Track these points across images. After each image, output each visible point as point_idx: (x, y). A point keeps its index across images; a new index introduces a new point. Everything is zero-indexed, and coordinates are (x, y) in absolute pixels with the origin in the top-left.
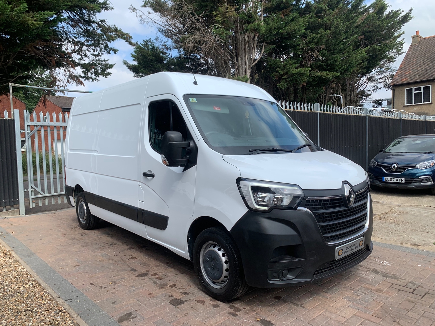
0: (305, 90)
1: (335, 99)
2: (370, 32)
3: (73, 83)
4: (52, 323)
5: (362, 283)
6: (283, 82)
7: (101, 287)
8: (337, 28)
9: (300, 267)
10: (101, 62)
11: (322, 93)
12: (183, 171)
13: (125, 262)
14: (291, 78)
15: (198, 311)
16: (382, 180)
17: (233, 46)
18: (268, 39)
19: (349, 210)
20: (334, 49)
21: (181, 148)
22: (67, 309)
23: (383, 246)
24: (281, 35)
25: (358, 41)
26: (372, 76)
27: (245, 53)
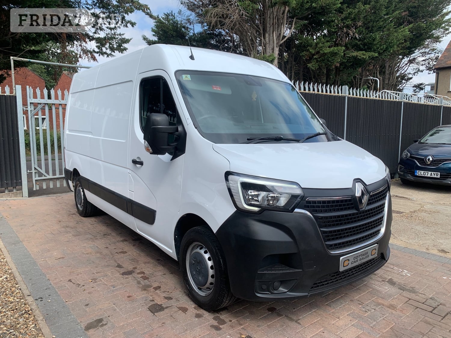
0: (338, 72)
1: (372, 82)
2: (415, 7)
3: (85, 58)
4: (13, 326)
5: (374, 296)
6: (314, 62)
7: (79, 285)
8: (378, 3)
9: (295, 279)
10: (116, 36)
11: (358, 75)
12: (171, 160)
13: (114, 256)
14: (322, 58)
15: (177, 321)
16: (414, 174)
17: (260, 21)
18: (299, 14)
19: (360, 213)
20: (373, 27)
21: (167, 134)
22: (34, 310)
23: (406, 251)
24: (314, 9)
25: (401, 18)
26: (415, 57)
27: (273, 29)
